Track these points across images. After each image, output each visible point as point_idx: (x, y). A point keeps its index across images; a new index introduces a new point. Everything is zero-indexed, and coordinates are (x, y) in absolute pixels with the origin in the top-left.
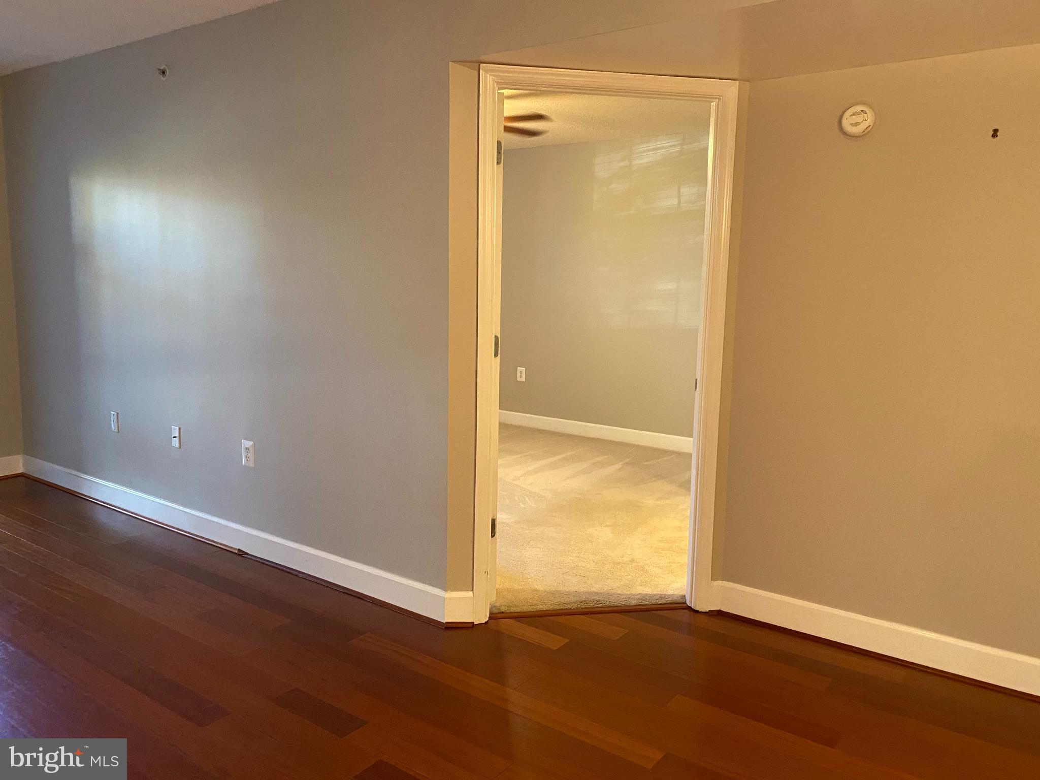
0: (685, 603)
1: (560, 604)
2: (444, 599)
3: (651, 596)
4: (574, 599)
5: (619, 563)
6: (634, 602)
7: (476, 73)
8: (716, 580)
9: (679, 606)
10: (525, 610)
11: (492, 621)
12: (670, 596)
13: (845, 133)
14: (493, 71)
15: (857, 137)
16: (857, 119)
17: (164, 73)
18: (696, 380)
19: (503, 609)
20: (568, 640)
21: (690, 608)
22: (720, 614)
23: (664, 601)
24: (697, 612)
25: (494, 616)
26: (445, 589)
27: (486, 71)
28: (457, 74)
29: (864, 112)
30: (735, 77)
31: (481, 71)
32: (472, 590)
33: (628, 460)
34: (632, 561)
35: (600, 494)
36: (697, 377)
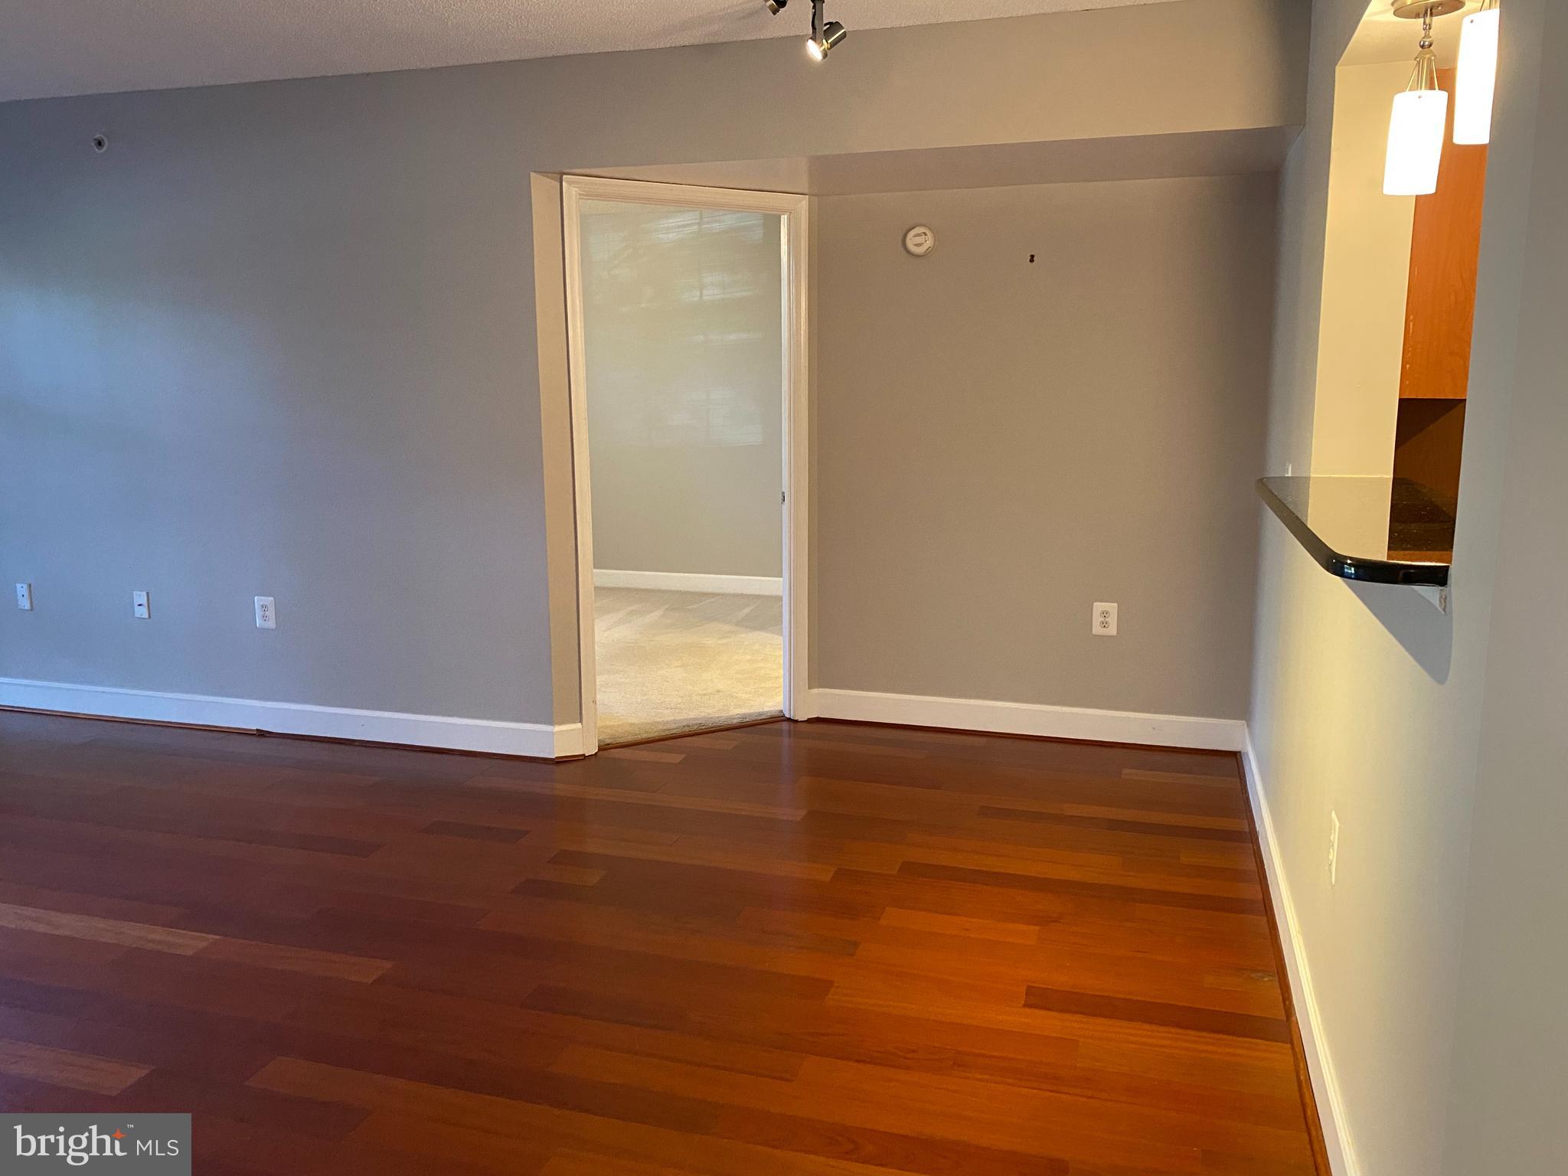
0: (784, 716)
1: (664, 730)
2: (553, 733)
3: (750, 715)
4: (675, 726)
5: (705, 695)
6: (735, 721)
7: (558, 184)
8: (813, 688)
9: (779, 719)
10: (630, 740)
11: (601, 752)
12: (767, 712)
13: (908, 252)
14: (577, 183)
15: (922, 256)
16: (919, 240)
17: (100, 144)
18: (783, 493)
19: (608, 741)
20: (684, 756)
21: (789, 719)
22: (818, 720)
23: (764, 717)
24: (797, 721)
25: (603, 748)
26: (552, 723)
27: (569, 183)
28: (540, 187)
29: (925, 234)
30: (806, 191)
31: (564, 183)
32: (581, 721)
33: (667, 606)
34: (718, 691)
35: (653, 641)
36: (785, 489)
